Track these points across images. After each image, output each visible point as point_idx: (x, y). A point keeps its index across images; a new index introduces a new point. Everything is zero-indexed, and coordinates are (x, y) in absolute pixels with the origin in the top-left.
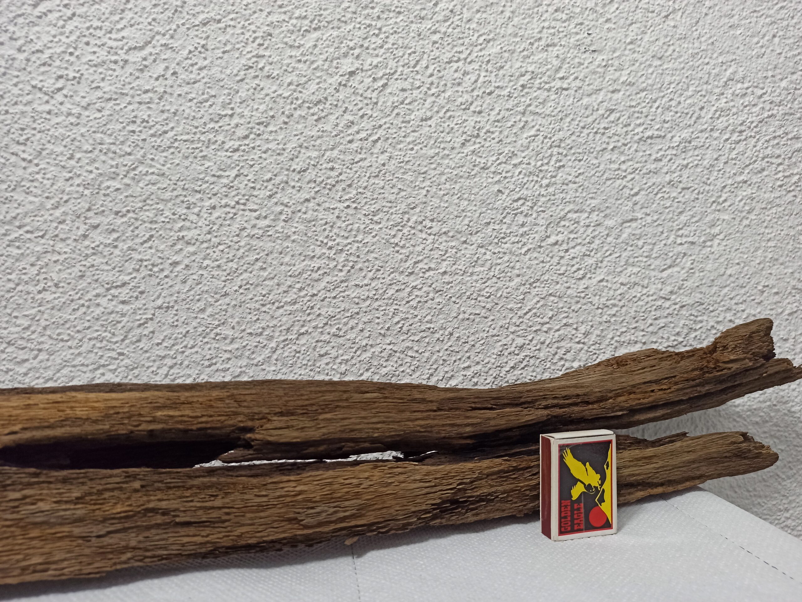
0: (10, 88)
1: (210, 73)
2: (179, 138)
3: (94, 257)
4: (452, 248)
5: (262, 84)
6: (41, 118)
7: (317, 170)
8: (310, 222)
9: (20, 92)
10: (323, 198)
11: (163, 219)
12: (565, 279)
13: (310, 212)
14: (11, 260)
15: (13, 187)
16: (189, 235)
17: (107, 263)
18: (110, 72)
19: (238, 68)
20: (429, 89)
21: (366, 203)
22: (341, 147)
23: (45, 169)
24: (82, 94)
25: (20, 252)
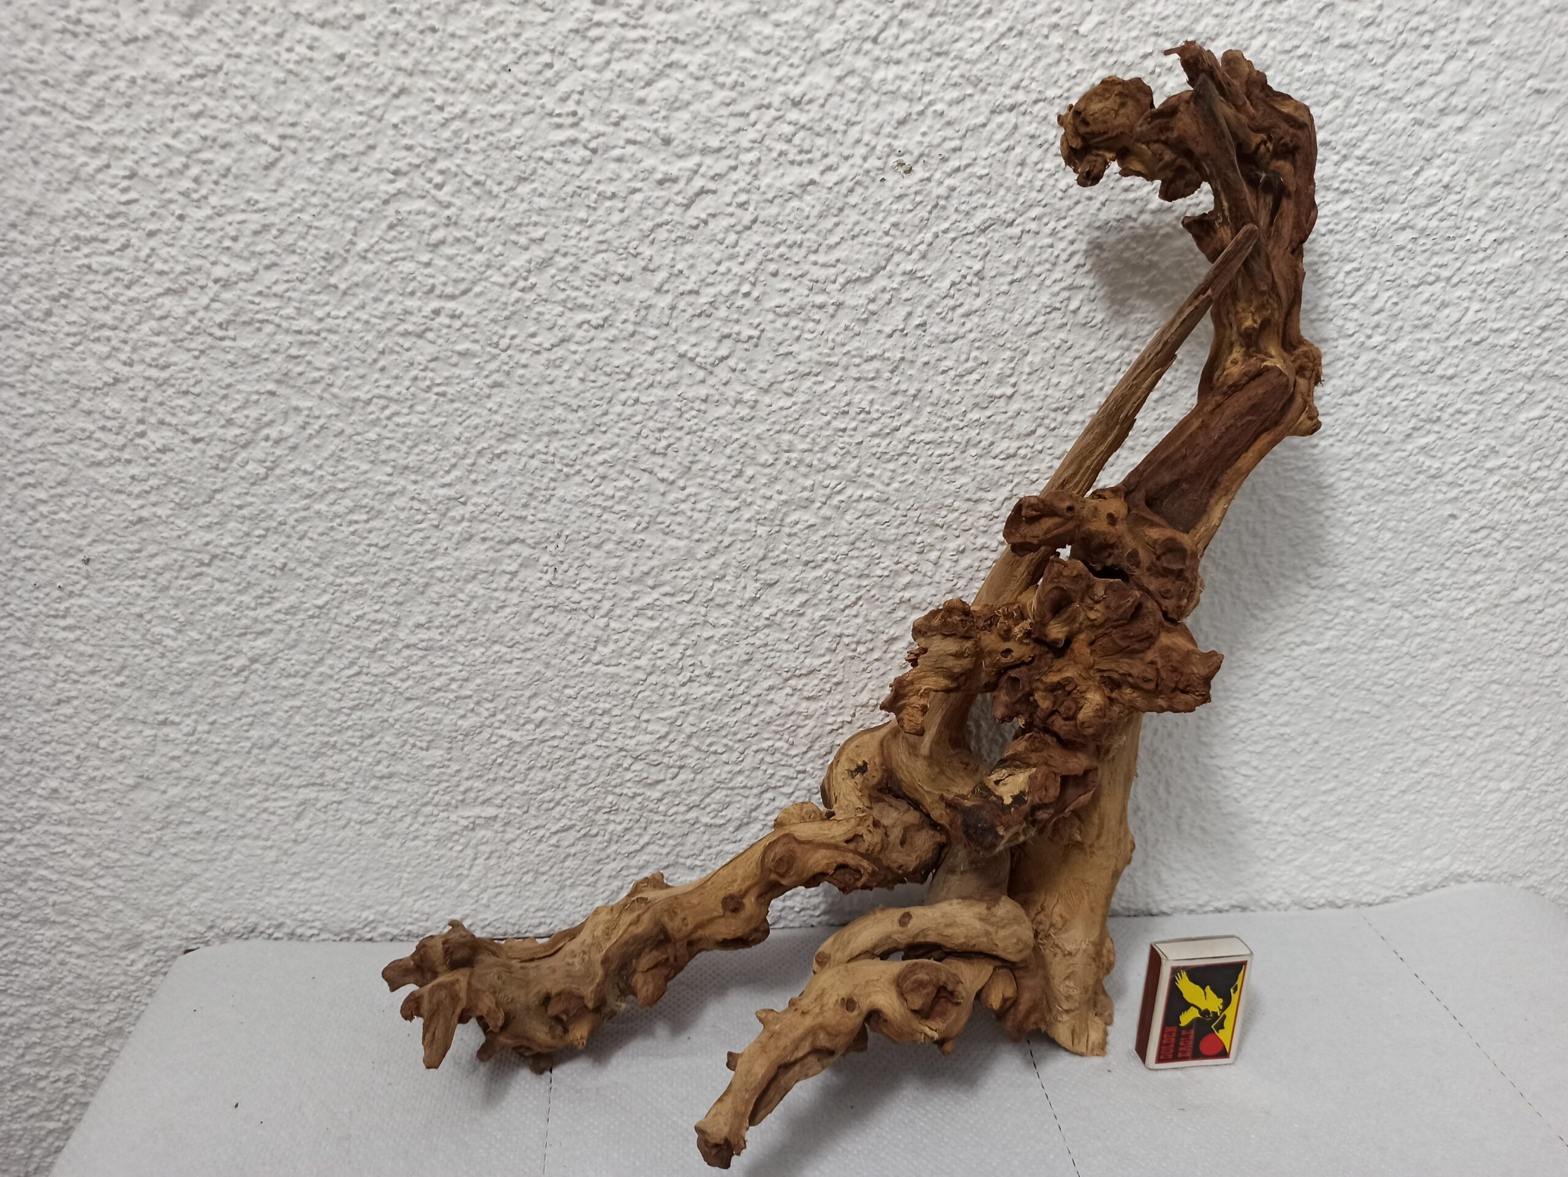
0: (642, 359)
1: (982, 322)
2: (918, 438)
3: (767, 632)
4: (1347, 609)
5: (1071, 338)
6: (692, 409)
9: (658, 366)
12: (1525, 656)
15: (644, 525)
17: (787, 639)
18: (810, 325)
19: (1032, 312)
20: (1369, 337)
23: (695, 494)
24: (762, 367)
25: (655, 624)
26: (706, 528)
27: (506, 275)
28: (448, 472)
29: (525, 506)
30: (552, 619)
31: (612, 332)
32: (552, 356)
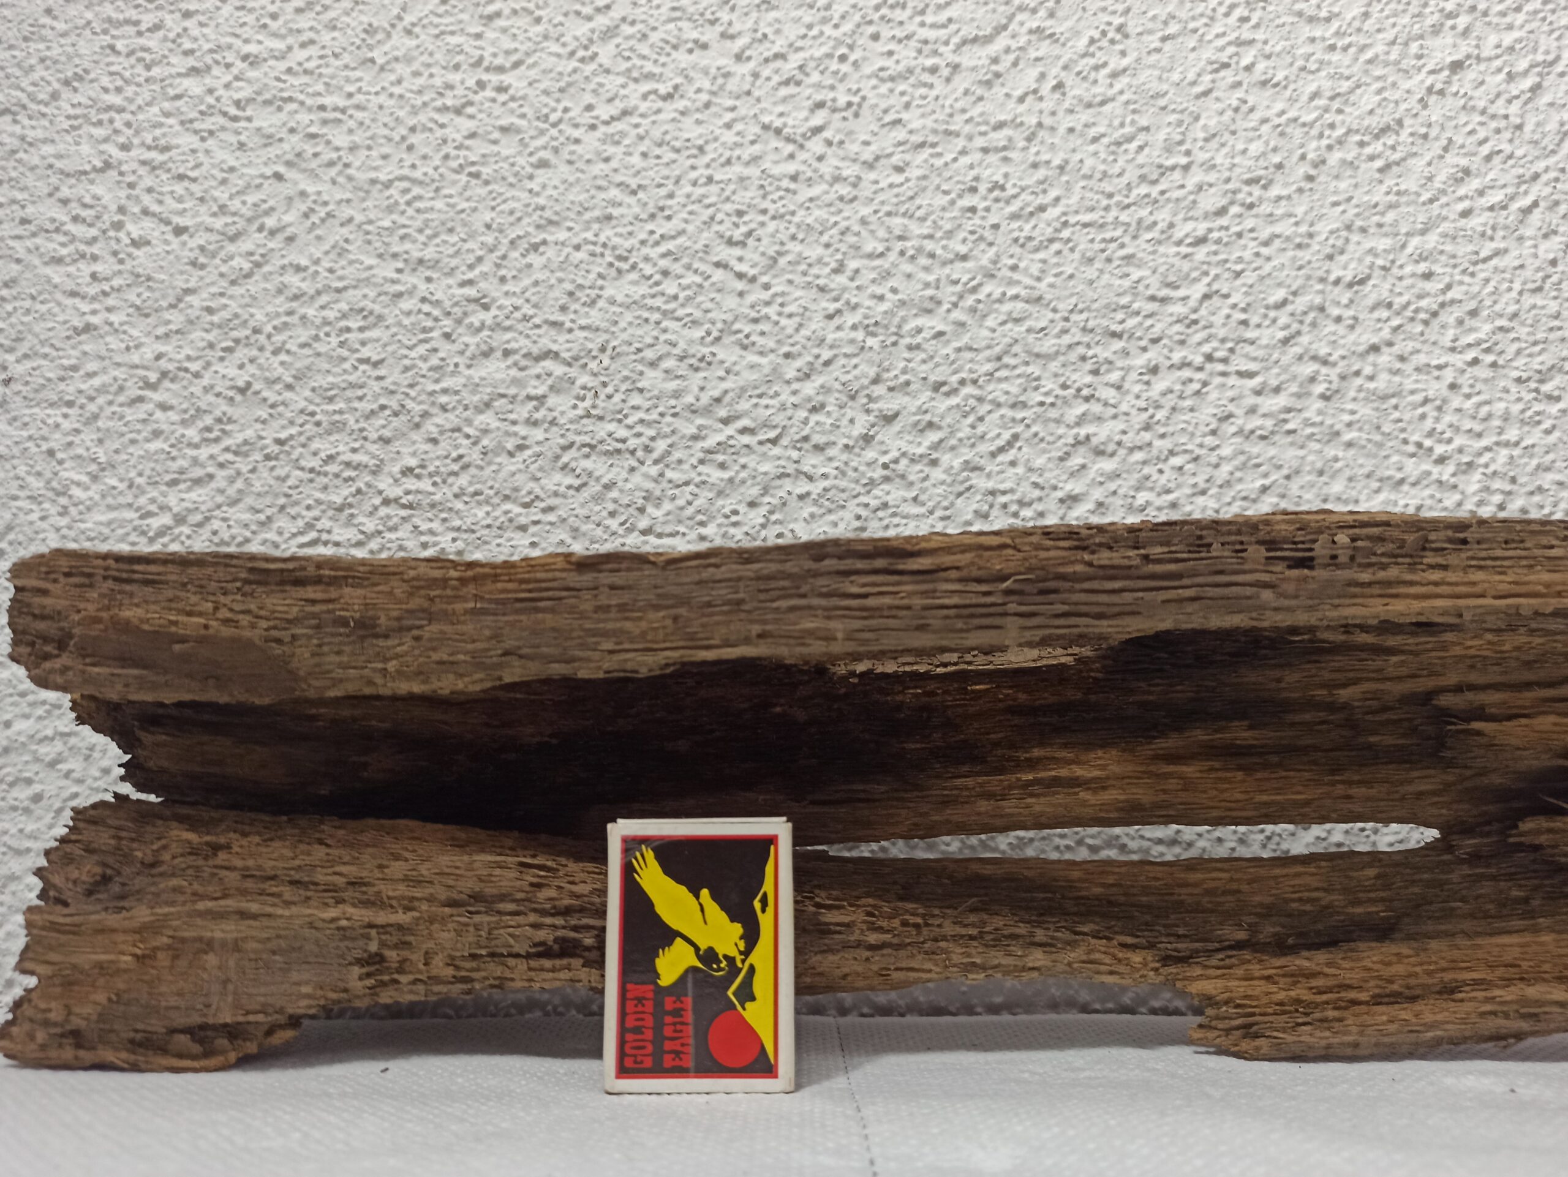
0: (718, 132)
1: (1135, 82)
2: (1072, 219)
3: (886, 487)
5: (1251, 100)
6: (778, 189)
7: (1391, 280)
8: (1385, 398)
9: (738, 139)
10: (1411, 345)
11: (1041, 399)
13: (1384, 377)
14: (706, 494)
15: (715, 334)
16: (1102, 433)
17: (915, 499)
18: (923, 91)
19: (1197, 69)
21: (1519, 352)
22: (1445, 227)
23: (783, 294)
24: (863, 137)
25: (726, 475)
26: (797, 338)
27: (564, 45)
28: (471, 267)
29: (563, 309)
30: (587, 464)
31: (681, 104)
32: (611, 129)
